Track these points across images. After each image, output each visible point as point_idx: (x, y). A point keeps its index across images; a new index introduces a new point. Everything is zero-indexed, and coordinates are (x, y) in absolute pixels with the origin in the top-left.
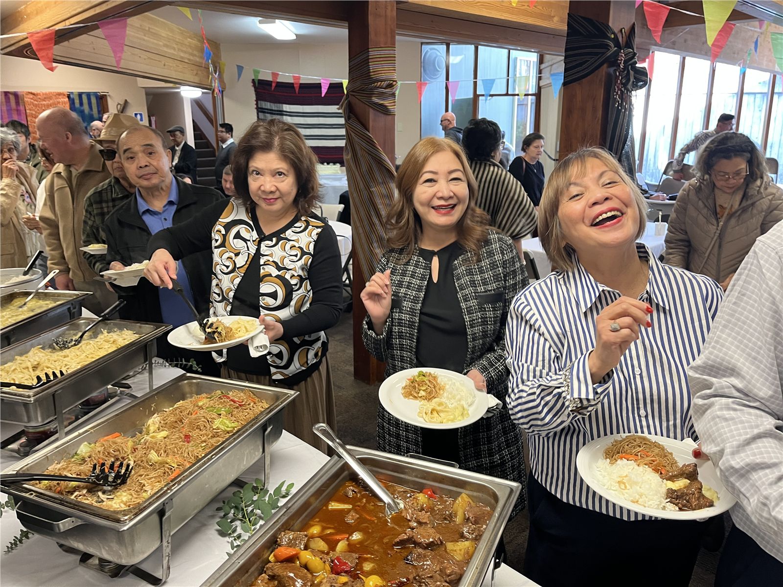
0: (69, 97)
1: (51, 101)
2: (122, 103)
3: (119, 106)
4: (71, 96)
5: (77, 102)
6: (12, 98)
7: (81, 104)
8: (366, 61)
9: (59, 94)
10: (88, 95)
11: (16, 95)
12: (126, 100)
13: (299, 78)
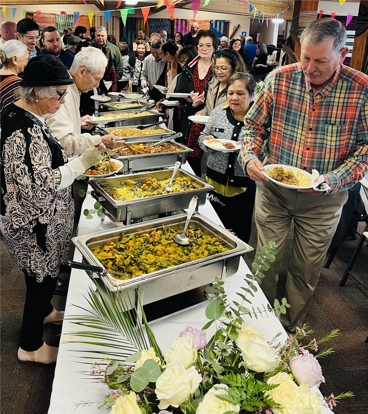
0: (210, 22)
1: (202, 25)
2: (237, 26)
3: (235, 28)
4: (212, 22)
5: (214, 25)
6: (184, 22)
7: (216, 26)
8: (298, 18)
9: (206, 21)
10: (220, 22)
11: (186, 21)
12: (239, 25)
13: (335, 13)
